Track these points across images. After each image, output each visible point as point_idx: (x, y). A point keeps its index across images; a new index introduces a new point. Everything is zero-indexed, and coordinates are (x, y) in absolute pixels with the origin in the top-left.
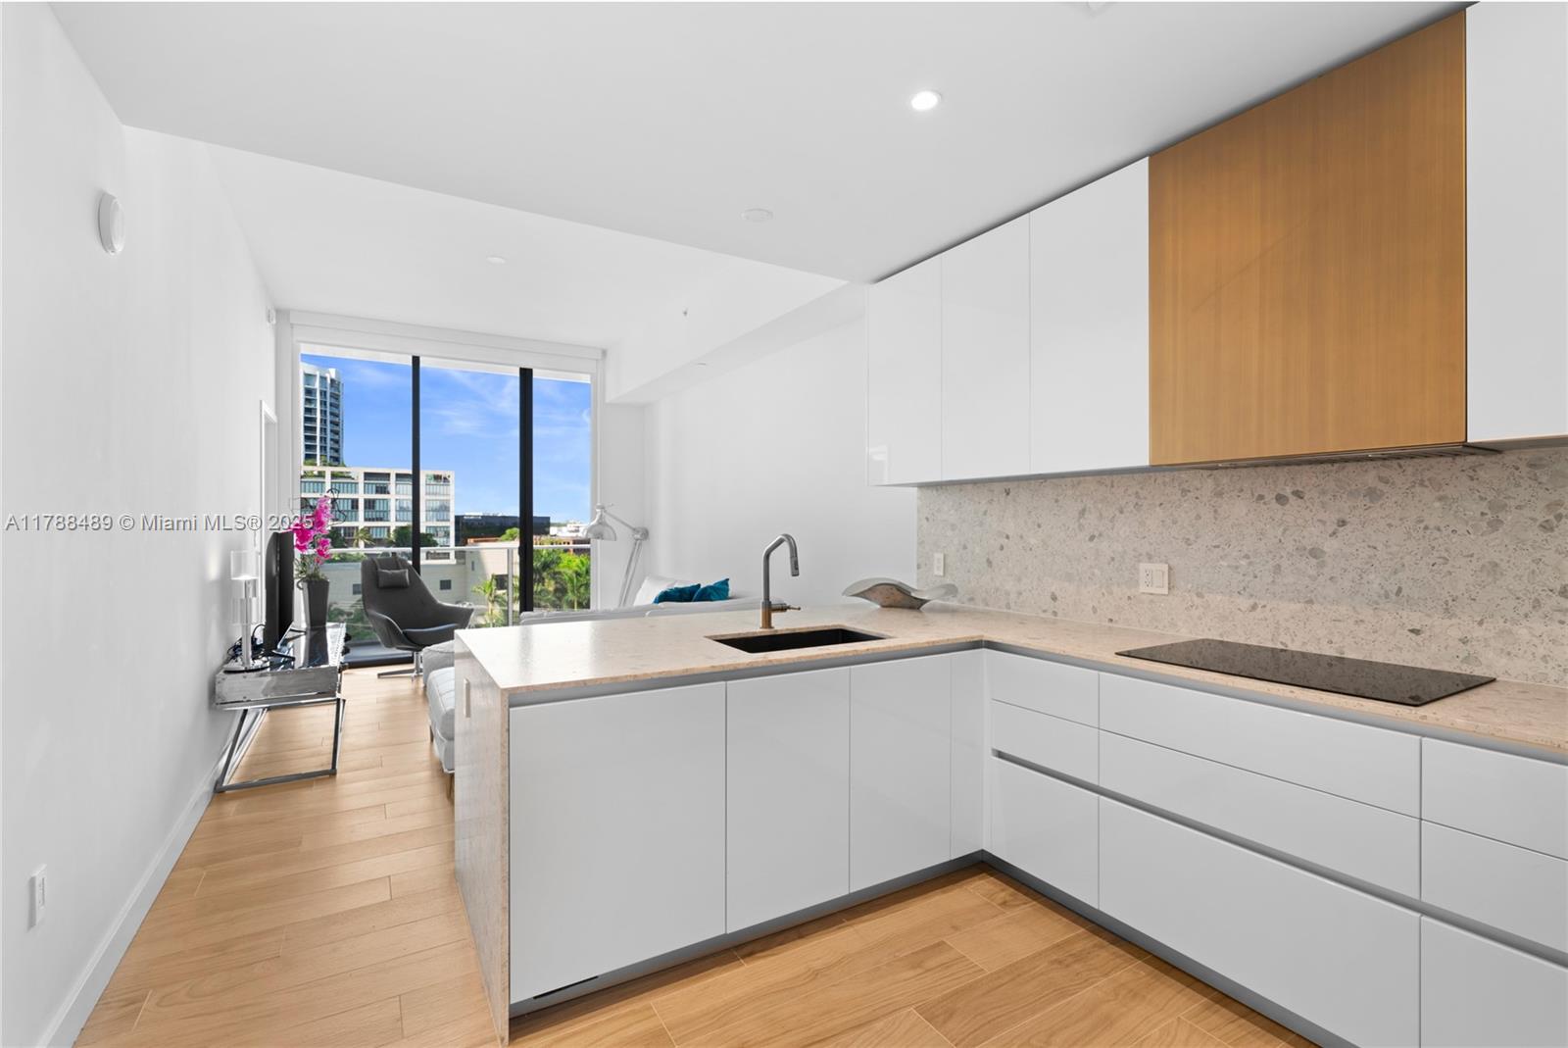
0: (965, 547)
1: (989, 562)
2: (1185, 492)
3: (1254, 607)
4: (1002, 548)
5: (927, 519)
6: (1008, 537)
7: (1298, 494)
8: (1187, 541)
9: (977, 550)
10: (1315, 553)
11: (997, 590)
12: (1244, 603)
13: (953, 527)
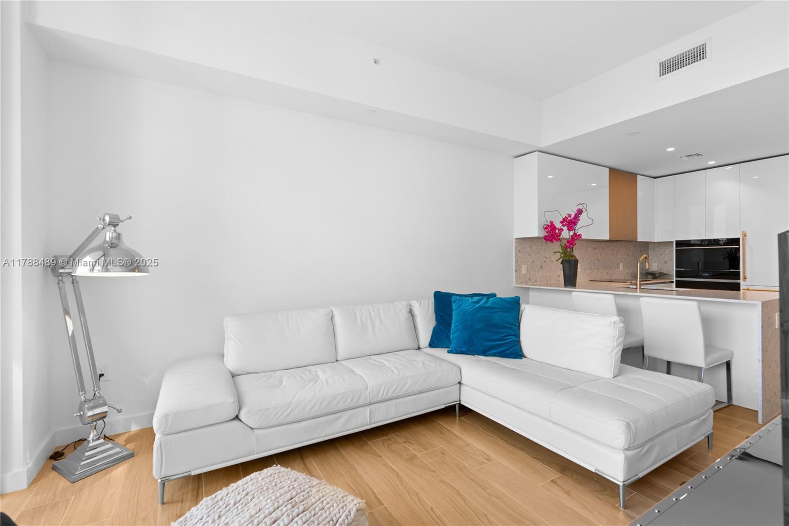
0: (534, 262)
1: (541, 267)
2: (583, 246)
3: (592, 272)
4: (545, 262)
5: (519, 251)
6: (547, 258)
7: (597, 248)
8: (583, 258)
9: (538, 263)
10: (598, 260)
11: (544, 276)
12: (591, 271)
13: (529, 255)
